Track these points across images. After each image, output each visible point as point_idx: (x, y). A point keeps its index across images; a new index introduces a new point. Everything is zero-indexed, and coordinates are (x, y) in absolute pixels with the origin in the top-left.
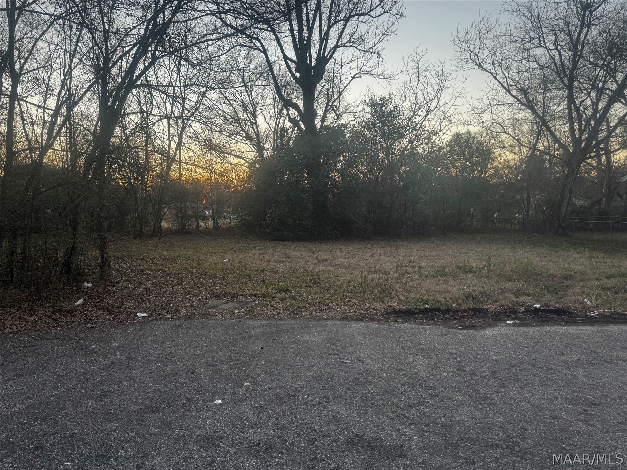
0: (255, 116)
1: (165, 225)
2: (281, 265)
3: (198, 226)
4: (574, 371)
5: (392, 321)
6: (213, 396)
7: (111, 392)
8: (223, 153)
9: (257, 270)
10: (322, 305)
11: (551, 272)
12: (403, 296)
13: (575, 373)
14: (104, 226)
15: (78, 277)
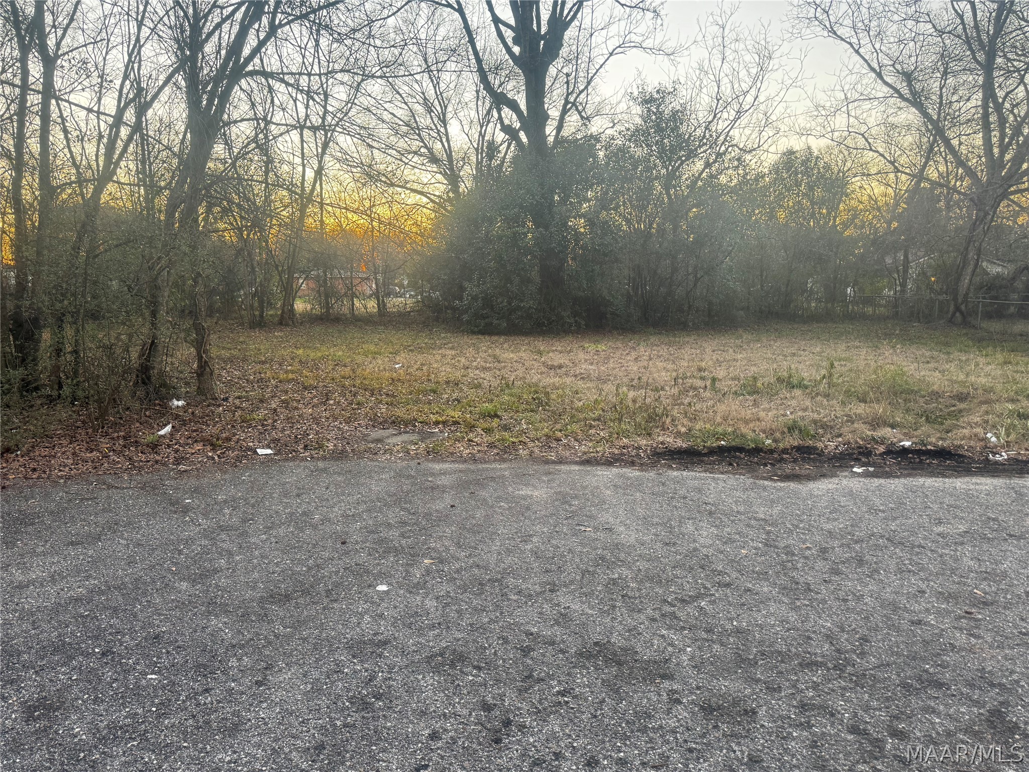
0: (444, 122)
1: (300, 306)
2: (487, 375)
3: (353, 309)
4: (956, 550)
5: (663, 466)
6: (375, 579)
7: (216, 571)
8: (392, 185)
9: (447, 383)
10: (550, 440)
11: (935, 388)
12: (683, 425)
13: (958, 553)
14: (200, 309)
15: (163, 390)
